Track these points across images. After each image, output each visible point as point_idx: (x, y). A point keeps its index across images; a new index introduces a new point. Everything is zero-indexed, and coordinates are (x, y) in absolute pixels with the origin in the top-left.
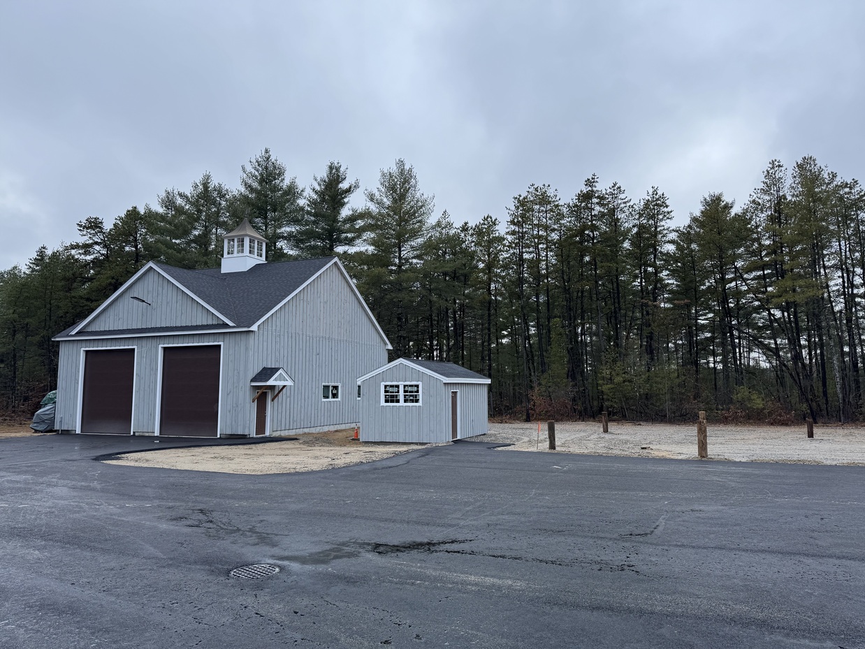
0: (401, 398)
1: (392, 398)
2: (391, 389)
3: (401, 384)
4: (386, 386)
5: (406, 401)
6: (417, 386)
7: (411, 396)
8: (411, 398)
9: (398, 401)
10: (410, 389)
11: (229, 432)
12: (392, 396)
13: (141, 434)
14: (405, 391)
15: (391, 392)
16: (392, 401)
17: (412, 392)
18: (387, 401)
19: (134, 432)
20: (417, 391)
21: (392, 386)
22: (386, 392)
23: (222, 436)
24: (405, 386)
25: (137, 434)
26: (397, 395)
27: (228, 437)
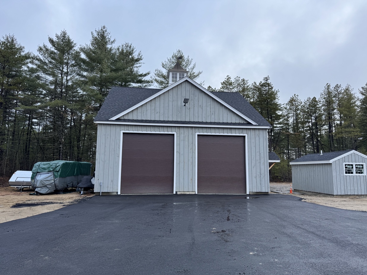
0: (354, 172)
1: (349, 172)
2: (348, 167)
3: (354, 164)
4: (345, 165)
5: (357, 173)
6: (362, 165)
7: (359, 170)
8: (359, 171)
9: (352, 173)
10: (359, 167)
11: (255, 190)
12: (349, 170)
13: (183, 193)
14: (356, 168)
15: (348, 168)
16: (349, 173)
17: (360, 168)
18: (346, 173)
19: (176, 192)
20: (363, 168)
21: (349, 165)
22: (346, 168)
23: (250, 193)
24: (356, 165)
25: (178, 193)
26: (351, 170)
27: (255, 194)
